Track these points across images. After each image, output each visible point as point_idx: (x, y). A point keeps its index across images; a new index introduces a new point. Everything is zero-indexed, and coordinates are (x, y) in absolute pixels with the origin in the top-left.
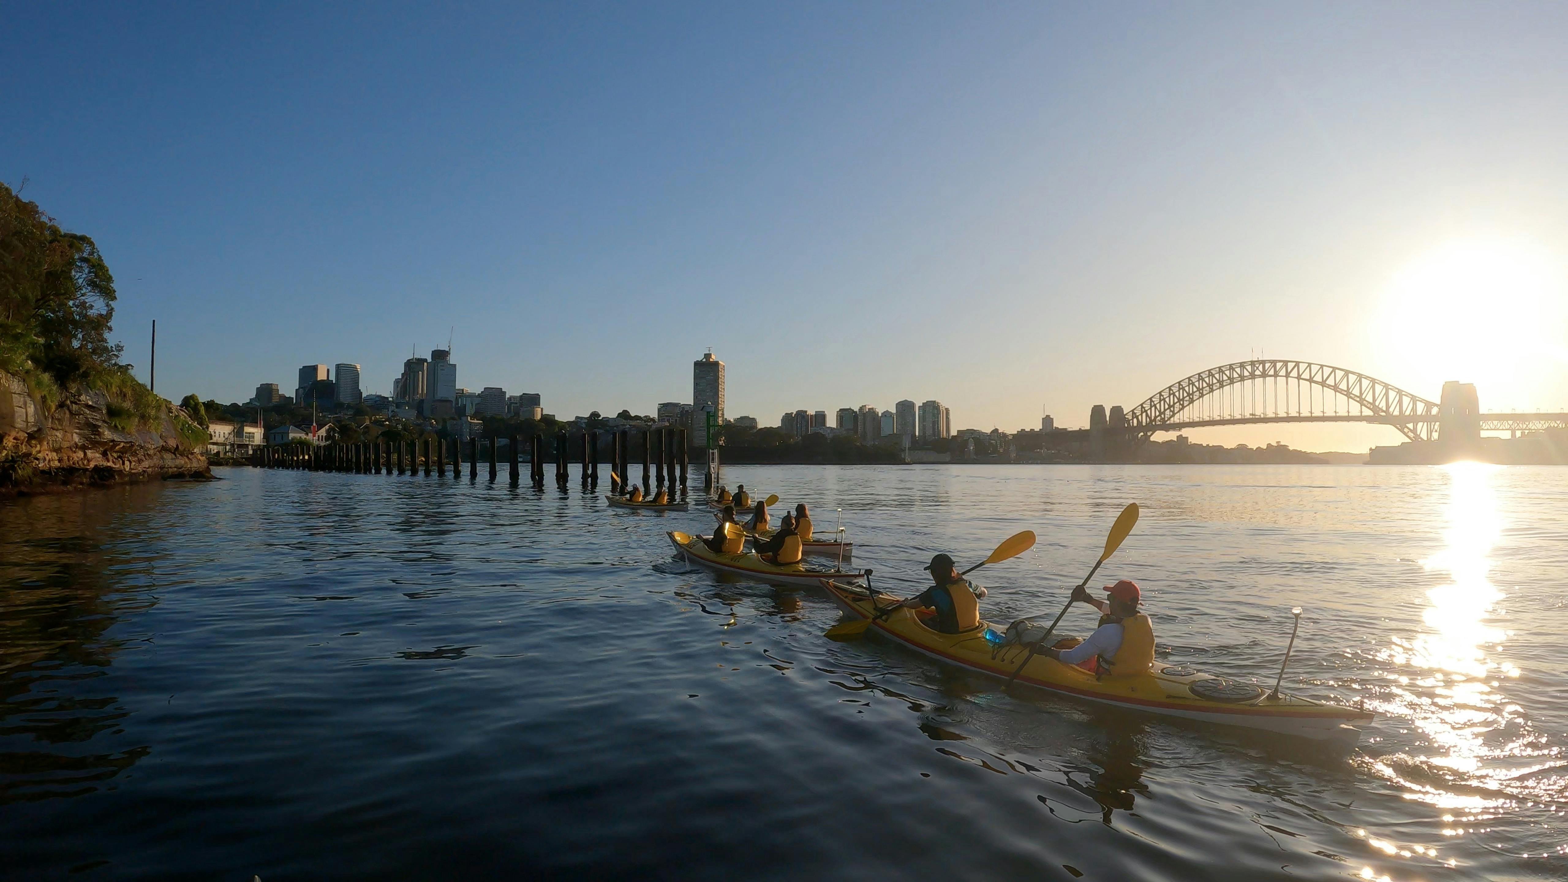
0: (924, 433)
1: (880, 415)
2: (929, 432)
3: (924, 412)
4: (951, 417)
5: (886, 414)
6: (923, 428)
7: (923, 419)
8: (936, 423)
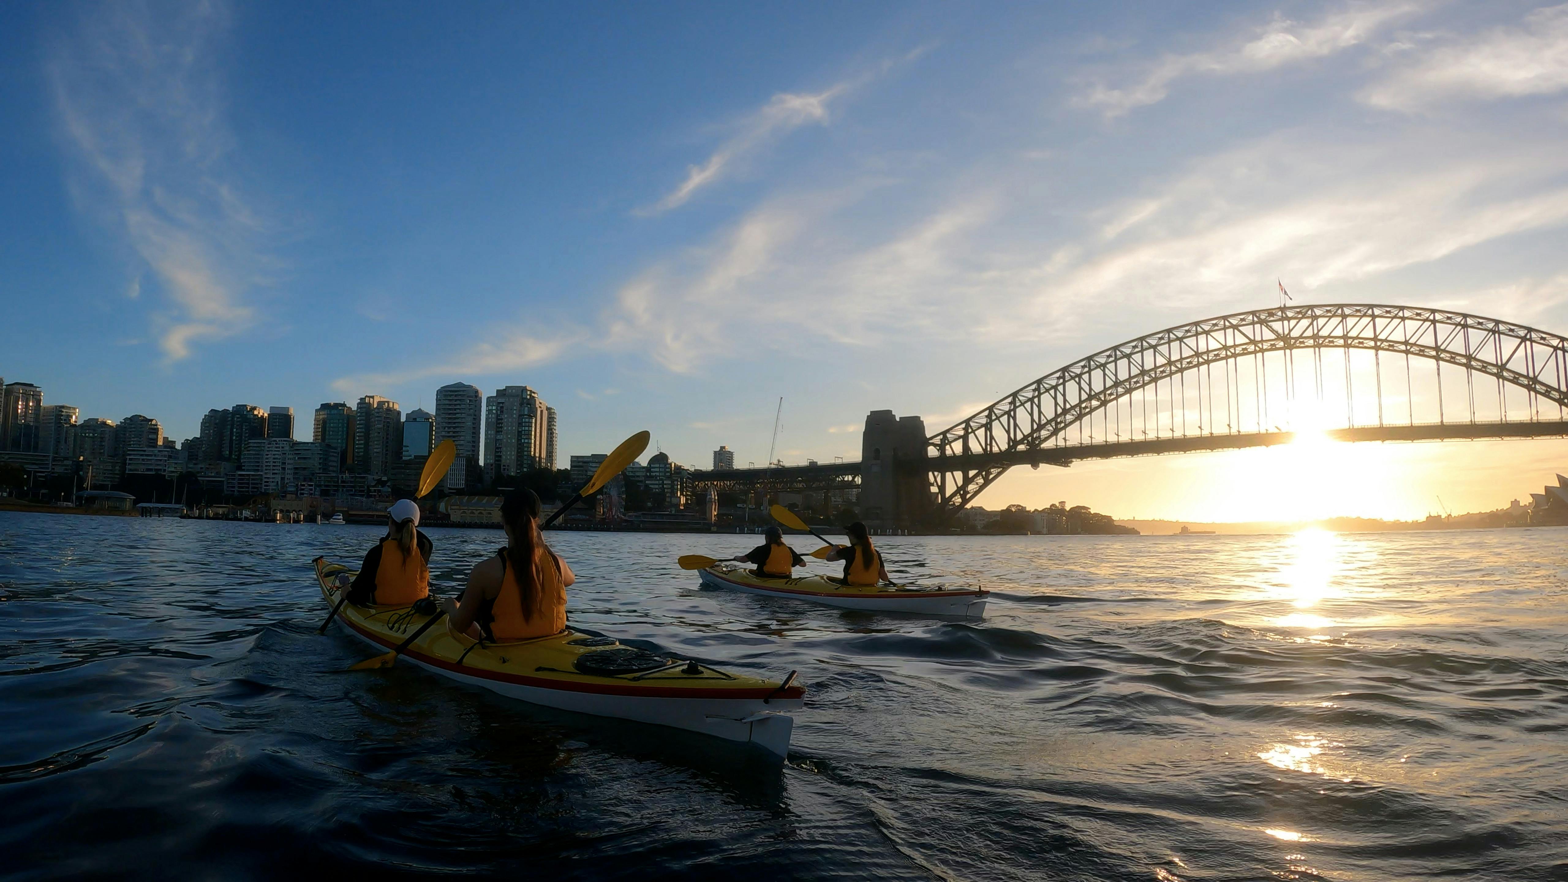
0: (498, 458)
1: (403, 419)
2: (509, 456)
3: (501, 408)
4: (558, 430)
5: (417, 416)
6: (495, 448)
7: (496, 425)
8: (523, 436)
